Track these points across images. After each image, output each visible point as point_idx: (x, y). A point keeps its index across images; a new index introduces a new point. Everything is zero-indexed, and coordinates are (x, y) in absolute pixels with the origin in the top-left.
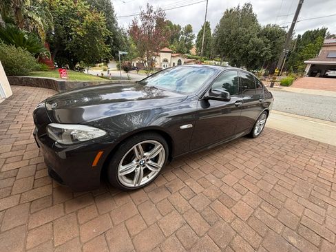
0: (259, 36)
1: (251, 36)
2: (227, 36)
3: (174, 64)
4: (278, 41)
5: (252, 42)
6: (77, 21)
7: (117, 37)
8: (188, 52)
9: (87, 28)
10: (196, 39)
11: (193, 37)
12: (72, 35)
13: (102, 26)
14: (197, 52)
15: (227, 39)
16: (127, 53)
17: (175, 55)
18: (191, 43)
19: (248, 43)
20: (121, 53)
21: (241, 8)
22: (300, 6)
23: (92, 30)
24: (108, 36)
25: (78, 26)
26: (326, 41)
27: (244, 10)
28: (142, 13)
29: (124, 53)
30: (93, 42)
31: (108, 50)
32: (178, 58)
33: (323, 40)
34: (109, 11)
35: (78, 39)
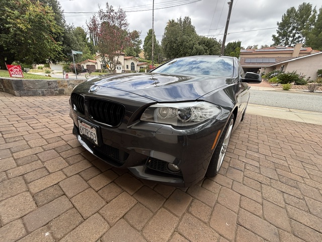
0: (199, 44)
1: (194, 44)
2: (175, 42)
3: (127, 66)
4: (213, 48)
5: (195, 48)
6: (16, 12)
7: (67, 35)
8: (137, 56)
9: (31, 21)
10: (143, 44)
11: (140, 42)
12: (9, 28)
13: (51, 21)
14: (145, 56)
15: (175, 45)
16: (81, 53)
17: (128, 57)
18: (138, 47)
19: (192, 49)
20: (74, 52)
21: (183, 20)
22: (228, 22)
23: (38, 25)
24: (59, 33)
25: (17, 18)
26: (241, 51)
27: (185, 22)
28: (101, 12)
29: (78, 52)
30: (40, 38)
31: (60, 49)
32: (131, 61)
33: (240, 50)
34: (55, 7)
35: (18, 32)
